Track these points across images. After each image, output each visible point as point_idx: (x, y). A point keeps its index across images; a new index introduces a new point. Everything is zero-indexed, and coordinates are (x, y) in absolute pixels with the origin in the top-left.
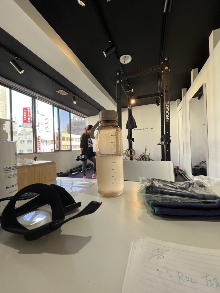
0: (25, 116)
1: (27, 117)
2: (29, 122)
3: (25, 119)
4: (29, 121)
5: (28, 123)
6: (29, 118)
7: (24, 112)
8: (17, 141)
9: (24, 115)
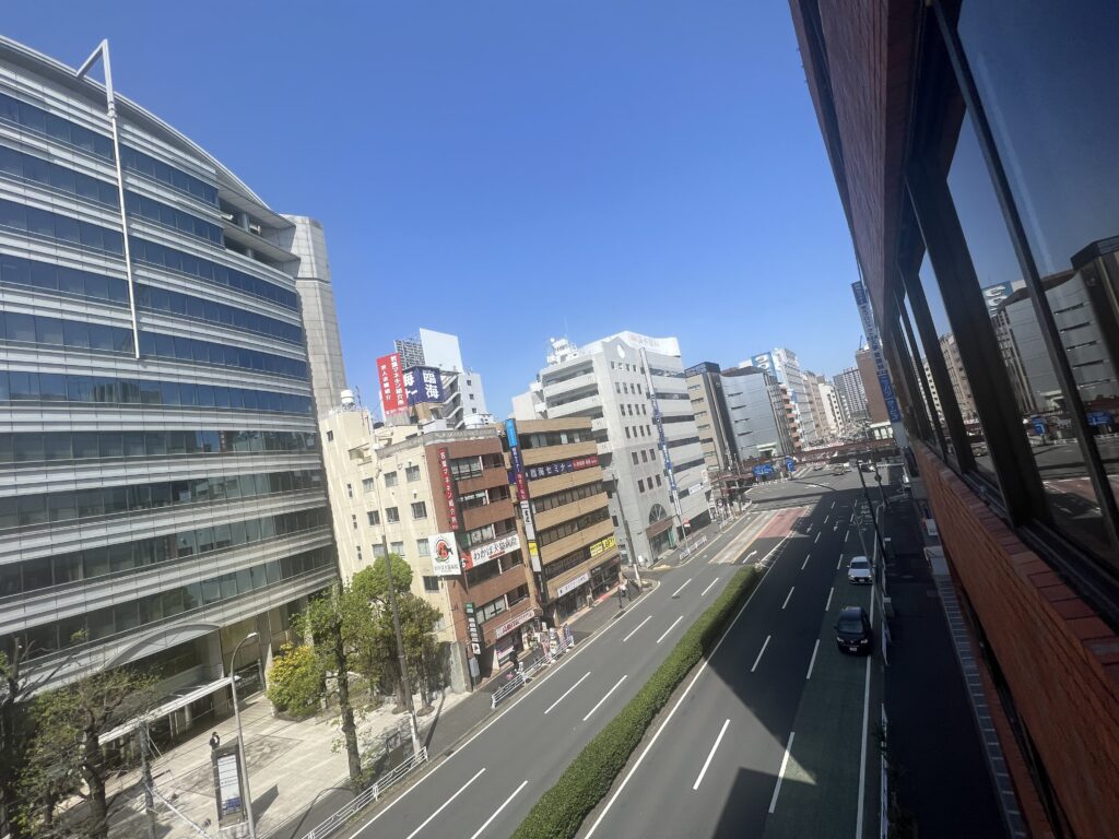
0: (386, 385)
1: (393, 387)
2: (400, 406)
3: (388, 398)
4: (401, 402)
5: (400, 409)
6: (399, 391)
7: (381, 372)
8: (375, 479)
9: (382, 381)
